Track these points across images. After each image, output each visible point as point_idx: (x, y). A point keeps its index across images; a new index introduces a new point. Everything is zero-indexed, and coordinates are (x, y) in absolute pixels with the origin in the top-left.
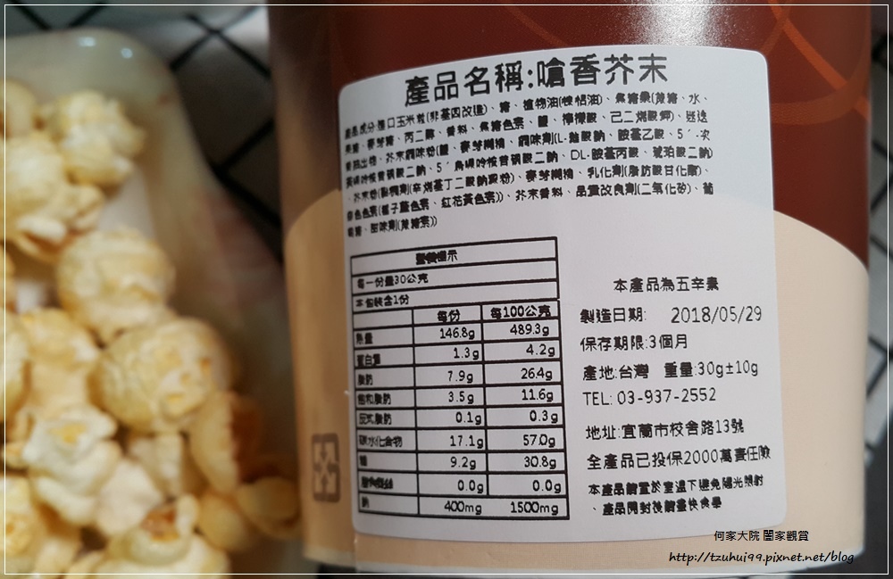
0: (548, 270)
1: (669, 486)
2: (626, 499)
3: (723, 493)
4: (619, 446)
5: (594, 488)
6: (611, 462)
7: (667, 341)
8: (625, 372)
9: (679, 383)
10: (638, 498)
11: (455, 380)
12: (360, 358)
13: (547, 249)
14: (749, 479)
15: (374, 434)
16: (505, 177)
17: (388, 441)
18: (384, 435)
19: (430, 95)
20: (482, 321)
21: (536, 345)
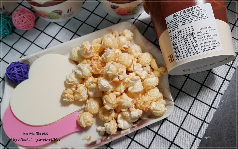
0: (192, 30)
1: (209, 48)
2: (205, 50)
3: (215, 47)
4: (203, 45)
5: (202, 49)
6: (203, 47)
7: (206, 34)
8: (203, 38)
9: (208, 37)
10: (206, 49)
11: (185, 43)
12: (173, 45)
13: (192, 28)
14: (218, 46)
15: (177, 52)
16: (186, 22)
17: (179, 52)
18: (178, 51)
19: (176, 16)
20: (186, 37)
21: (193, 37)
